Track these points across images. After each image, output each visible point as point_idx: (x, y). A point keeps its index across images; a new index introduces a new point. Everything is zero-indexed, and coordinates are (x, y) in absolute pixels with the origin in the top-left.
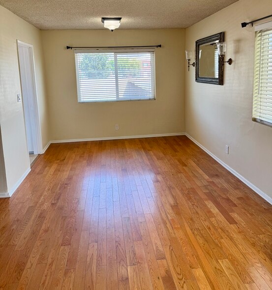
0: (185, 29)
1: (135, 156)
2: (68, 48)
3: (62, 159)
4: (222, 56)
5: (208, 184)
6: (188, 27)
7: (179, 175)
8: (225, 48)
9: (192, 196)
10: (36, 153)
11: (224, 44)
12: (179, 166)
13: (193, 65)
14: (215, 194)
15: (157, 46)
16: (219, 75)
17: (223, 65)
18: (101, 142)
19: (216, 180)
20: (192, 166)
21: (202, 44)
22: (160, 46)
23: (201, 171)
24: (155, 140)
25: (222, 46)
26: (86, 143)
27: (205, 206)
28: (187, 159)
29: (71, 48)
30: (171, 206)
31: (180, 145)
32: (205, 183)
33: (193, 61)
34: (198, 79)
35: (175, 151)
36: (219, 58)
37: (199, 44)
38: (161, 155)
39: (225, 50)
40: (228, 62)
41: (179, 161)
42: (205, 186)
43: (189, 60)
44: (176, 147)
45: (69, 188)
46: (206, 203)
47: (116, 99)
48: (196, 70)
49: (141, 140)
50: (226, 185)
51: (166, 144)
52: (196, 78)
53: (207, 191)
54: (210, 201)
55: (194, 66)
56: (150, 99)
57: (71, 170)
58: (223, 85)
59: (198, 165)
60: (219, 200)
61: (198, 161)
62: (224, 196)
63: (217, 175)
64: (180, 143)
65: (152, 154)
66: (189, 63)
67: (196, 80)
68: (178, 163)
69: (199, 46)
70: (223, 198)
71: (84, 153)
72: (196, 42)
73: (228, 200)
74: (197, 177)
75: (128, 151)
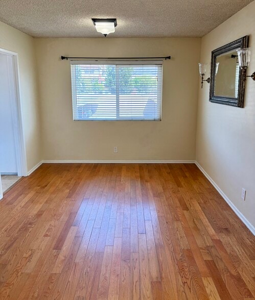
0: (201, 37)
1: (128, 187)
2: (63, 58)
3: (44, 185)
4: (243, 67)
5: (212, 244)
6: (204, 36)
7: (175, 223)
8: (249, 57)
9: (185, 264)
10: (20, 175)
11: (248, 52)
12: (178, 210)
13: (208, 80)
14: (220, 266)
15: (166, 58)
16: (239, 95)
17: (245, 80)
18: (96, 166)
19: (225, 238)
20: (196, 211)
21: (219, 54)
22: (169, 58)
23: (205, 221)
24: (158, 167)
25: (245, 54)
26: (79, 166)
27: (202, 288)
28: (191, 198)
29: (67, 58)
30: (152, 283)
31: (186, 177)
32: (209, 243)
33: (208, 75)
34: (212, 98)
35: (179, 185)
36: (241, 72)
37: (215, 54)
38: (160, 189)
39: (248, 60)
40: (252, 76)
41: (180, 201)
42: (208, 248)
43: (203, 75)
44: (181, 179)
45: (30, 229)
46: (205, 282)
47: (116, 117)
48: (211, 87)
49: (141, 166)
50: (238, 250)
51: (169, 173)
52: (210, 97)
53: (210, 259)
54: (210, 279)
55: (208, 82)
56: (155, 120)
57: (46, 202)
58: (243, 107)
59: (203, 209)
60: (225, 278)
61: (205, 203)
62: (233, 272)
63: (226, 229)
64: (187, 175)
65: (149, 187)
66: (203, 78)
67: (210, 99)
68: (178, 204)
69: (215, 57)
70: (232, 276)
71: (72, 179)
72: (213, 53)
73: (239, 279)
74: (199, 230)
75: (122, 180)
